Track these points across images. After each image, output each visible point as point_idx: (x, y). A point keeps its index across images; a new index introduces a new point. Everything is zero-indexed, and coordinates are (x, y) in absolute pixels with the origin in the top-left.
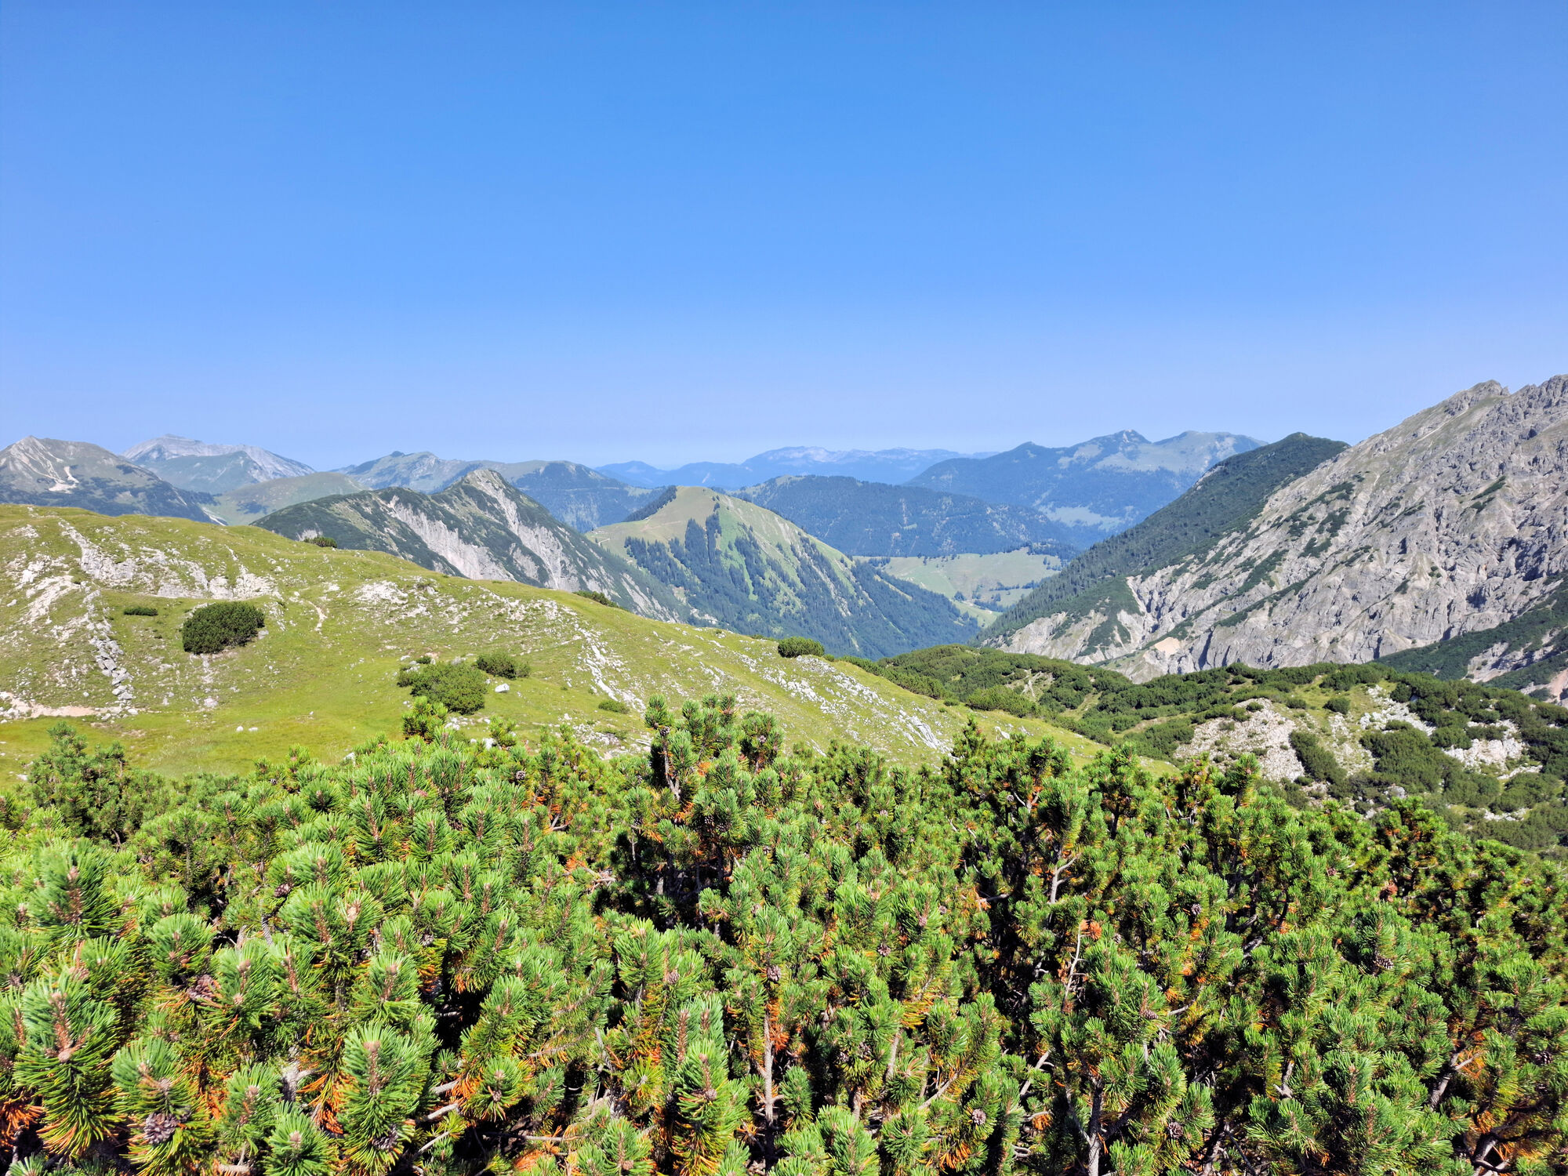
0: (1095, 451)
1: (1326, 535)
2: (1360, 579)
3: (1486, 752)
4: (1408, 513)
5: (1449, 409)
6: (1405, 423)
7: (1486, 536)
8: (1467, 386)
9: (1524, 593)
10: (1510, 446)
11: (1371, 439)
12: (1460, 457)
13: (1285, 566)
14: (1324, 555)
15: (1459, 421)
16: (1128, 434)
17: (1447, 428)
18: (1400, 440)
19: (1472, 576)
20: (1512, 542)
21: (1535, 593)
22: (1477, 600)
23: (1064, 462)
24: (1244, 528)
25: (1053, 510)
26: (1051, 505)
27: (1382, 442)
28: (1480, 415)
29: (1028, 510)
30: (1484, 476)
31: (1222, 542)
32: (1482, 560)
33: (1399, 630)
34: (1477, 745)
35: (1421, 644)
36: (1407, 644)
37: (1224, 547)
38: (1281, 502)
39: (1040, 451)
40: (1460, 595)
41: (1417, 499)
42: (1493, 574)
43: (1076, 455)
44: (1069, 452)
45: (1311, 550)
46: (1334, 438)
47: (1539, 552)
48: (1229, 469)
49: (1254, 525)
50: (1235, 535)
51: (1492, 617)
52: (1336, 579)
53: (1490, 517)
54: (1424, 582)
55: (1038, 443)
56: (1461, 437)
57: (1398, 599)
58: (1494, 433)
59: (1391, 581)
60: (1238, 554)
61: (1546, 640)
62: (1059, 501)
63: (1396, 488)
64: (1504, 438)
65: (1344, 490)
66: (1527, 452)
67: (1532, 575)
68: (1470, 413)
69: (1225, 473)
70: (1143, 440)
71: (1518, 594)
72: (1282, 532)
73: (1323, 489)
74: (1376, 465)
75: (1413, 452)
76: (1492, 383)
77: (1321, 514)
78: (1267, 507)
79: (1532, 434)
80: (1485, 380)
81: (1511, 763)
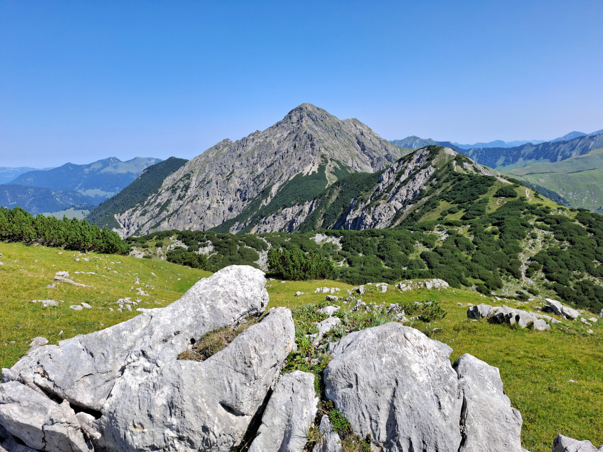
0: (100, 166)
1: (184, 192)
2: (196, 206)
3: (203, 251)
4: (208, 183)
5: (217, 147)
6: (204, 153)
7: (231, 189)
8: (221, 140)
9: (243, 206)
10: (234, 160)
11: (195, 158)
12: (221, 163)
13: (172, 204)
14: (184, 199)
15: (220, 152)
16: (112, 158)
17: (216, 154)
18: (203, 158)
19: (229, 202)
20: (238, 190)
21: (245, 205)
22: (230, 209)
23: (87, 170)
24: (156, 192)
25: (84, 191)
26: (83, 189)
27: (198, 159)
28: (225, 150)
29: (72, 192)
30: (228, 170)
31: (149, 198)
32: (231, 197)
33: (210, 222)
34: (201, 249)
35: (216, 225)
36: (213, 226)
37: (150, 200)
38: (168, 182)
39: (75, 166)
40: (226, 208)
41: (210, 178)
42: (234, 201)
43: (91, 167)
44: (88, 166)
45: (180, 198)
46: (184, 159)
47: (245, 193)
48: (150, 170)
49: (160, 191)
50: (153, 195)
51: (235, 214)
52: (188, 207)
53: (231, 182)
54: (215, 205)
55: (73, 163)
56: (221, 157)
57: (208, 212)
58: (230, 155)
59: (205, 206)
60: (155, 201)
61: (249, 219)
62: (86, 187)
63: (204, 175)
64: (233, 157)
65: (188, 176)
66: (239, 161)
67: (244, 200)
68: (223, 149)
69: (148, 172)
70: (119, 161)
71: (241, 206)
72: (169, 192)
73: (181, 176)
74: (197, 167)
75: (207, 162)
76: (228, 139)
77: (182, 185)
78: (163, 184)
79: (240, 155)
80: (226, 138)
81: (210, 253)
